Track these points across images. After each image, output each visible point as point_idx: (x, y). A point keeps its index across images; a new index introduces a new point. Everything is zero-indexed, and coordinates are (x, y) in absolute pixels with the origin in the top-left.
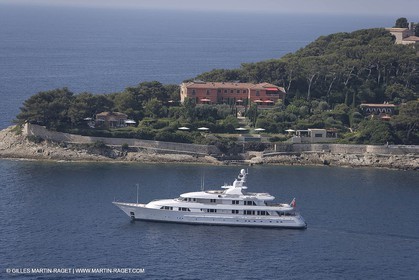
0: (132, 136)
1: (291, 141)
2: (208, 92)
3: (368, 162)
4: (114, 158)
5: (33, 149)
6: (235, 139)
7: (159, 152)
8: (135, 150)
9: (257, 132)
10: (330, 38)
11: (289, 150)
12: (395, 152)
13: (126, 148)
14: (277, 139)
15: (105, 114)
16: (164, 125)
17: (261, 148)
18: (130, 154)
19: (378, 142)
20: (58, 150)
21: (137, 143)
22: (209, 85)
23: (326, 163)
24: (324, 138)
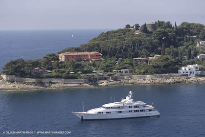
0: (52, 77)
1: (116, 75)
2: (73, 56)
3: (149, 82)
4: (46, 87)
5: (11, 86)
6: (94, 76)
7: (65, 83)
8: (54, 83)
9: (100, 72)
10: (108, 33)
11: (116, 79)
12: (158, 77)
13: (50, 83)
14: (111, 75)
15: (37, 68)
16: (64, 72)
17: (105, 79)
18: (53, 85)
19: (151, 73)
20: (22, 86)
21: (54, 80)
22: (72, 54)
23: (132, 83)
24: (129, 73)
